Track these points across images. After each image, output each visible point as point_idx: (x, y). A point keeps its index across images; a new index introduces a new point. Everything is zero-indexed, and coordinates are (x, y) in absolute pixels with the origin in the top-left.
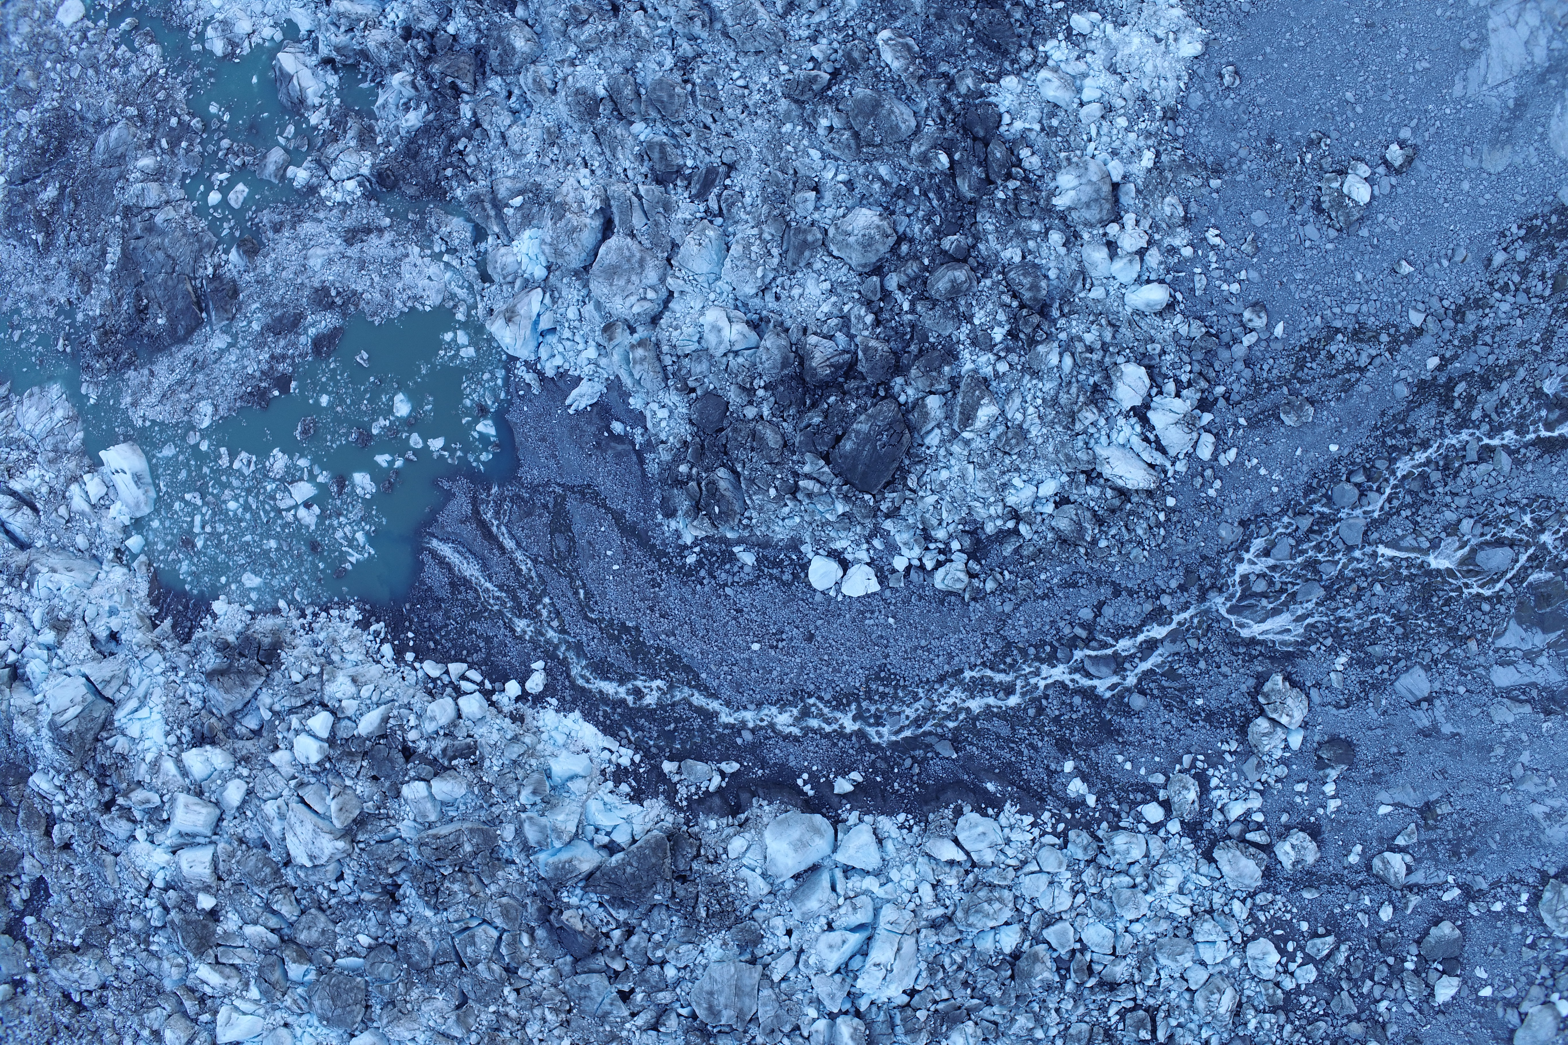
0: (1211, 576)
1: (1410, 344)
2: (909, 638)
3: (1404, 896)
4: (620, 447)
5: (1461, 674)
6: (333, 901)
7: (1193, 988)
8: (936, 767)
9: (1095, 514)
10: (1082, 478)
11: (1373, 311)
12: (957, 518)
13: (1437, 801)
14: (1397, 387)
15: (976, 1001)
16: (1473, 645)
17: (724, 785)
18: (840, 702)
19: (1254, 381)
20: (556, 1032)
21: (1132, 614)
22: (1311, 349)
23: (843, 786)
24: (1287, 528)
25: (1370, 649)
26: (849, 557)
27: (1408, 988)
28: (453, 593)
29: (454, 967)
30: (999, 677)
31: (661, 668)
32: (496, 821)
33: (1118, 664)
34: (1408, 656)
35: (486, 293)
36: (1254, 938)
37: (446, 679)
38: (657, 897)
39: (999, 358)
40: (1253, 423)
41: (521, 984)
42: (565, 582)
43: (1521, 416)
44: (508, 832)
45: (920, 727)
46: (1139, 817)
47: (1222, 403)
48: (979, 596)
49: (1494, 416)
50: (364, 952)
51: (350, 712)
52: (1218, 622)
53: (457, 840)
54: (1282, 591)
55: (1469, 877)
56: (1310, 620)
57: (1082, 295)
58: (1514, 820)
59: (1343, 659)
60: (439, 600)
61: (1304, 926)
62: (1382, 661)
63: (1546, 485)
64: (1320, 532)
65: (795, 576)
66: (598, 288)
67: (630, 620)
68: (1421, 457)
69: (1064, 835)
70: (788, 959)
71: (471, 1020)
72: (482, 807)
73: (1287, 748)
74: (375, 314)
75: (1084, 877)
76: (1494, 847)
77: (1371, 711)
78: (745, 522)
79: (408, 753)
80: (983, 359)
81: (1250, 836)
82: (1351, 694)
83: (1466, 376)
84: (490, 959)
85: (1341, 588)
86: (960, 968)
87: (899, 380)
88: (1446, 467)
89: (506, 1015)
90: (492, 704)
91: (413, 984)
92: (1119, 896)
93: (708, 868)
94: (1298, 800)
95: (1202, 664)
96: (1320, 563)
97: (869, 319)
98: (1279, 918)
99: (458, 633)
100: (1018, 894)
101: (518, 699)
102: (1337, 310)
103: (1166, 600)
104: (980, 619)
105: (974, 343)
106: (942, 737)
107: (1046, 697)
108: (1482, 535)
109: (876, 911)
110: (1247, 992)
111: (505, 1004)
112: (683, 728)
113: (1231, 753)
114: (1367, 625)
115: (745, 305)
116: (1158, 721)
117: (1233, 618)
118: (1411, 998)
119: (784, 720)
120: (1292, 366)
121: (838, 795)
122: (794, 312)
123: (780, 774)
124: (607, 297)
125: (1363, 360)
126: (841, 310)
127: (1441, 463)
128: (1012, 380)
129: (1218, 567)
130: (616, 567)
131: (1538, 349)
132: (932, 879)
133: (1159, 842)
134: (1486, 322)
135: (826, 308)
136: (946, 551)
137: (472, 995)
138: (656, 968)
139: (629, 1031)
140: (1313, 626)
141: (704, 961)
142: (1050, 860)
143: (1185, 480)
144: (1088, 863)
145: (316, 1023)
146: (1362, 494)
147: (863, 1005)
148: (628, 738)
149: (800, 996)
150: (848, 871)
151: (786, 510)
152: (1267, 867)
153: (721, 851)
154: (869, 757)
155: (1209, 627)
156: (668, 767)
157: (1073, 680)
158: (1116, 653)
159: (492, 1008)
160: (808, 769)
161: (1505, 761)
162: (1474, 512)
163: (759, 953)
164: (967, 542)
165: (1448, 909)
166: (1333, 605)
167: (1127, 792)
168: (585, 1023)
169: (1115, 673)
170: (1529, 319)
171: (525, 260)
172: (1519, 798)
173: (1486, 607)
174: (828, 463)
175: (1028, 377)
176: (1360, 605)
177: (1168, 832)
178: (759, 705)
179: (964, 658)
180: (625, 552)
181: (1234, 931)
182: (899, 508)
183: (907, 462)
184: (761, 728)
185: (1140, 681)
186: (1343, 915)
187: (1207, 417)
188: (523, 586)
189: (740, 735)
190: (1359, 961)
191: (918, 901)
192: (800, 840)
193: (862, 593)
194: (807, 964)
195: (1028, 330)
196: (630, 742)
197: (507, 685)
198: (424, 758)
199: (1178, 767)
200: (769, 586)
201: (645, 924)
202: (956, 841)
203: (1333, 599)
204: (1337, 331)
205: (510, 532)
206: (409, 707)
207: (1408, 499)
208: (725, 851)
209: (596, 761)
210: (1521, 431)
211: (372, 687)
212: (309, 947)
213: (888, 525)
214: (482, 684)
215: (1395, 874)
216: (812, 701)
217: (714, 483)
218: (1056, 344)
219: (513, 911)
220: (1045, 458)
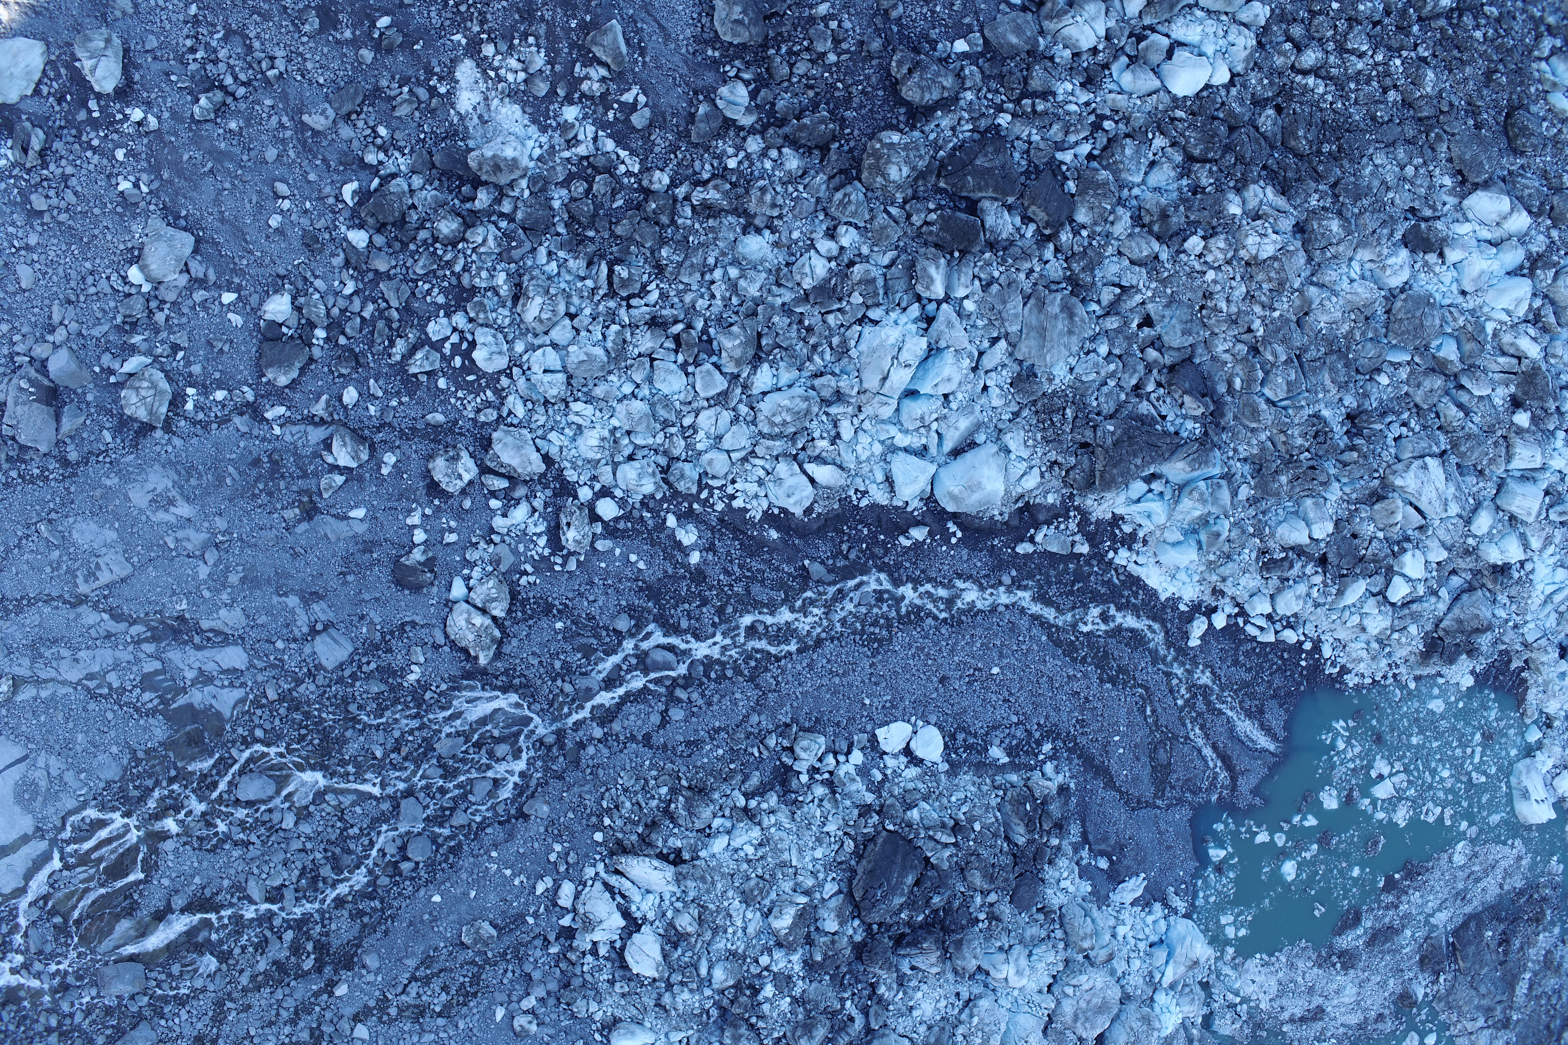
0: (554, 760)
1: (366, 1006)
2: (850, 685)
3: (331, 415)
4: (1103, 847)
5: (281, 660)
6: (1405, 416)
7: (567, 321)
8: (824, 549)
9: (673, 819)
10: (686, 856)
11: (406, 1036)
12: (806, 809)
13: (299, 521)
14: (377, 965)
15: (799, 310)
16: (272, 695)
17: (1032, 531)
18: (917, 614)
19: (521, 960)
20: (1218, 288)
21: (632, 717)
22: (466, 995)
23: (919, 534)
24: (477, 810)
25: (383, 687)
26: (903, 759)
27: (322, 310)
28: (1263, 705)
29: (1308, 356)
30: (762, 644)
31: (1082, 643)
32: (1252, 502)
33: (643, 662)
34: (340, 681)
35: (1206, 972)
36: (500, 373)
37: (1278, 626)
38: (1111, 428)
39: (767, 969)
40: (520, 918)
41: (1246, 337)
42: (1162, 721)
43: (239, 933)
44: (1245, 492)
45: (840, 591)
46: (622, 503)
47: (552, 937)
48: (783, 729)
49: (268, 933)
50: (1385, 367)
51: (1372, 601)
52: (542, 710)
53: (1293, 487)
54: (478, 745)
55: (255, 432)
56: (447, 713)
57: (691, 1032)
58: (211, 499)
59: (412, 678)
60: (1273, 697)
61: (442, 383)
62: (369, 676)
63: (205, 864)
64: (443, 809)
65: (953, 737)
66: (1115, 994)
67: (1108, 691)
68: (342, 889)
69: (701, 487)
70: (988, 362)
71: (1298, 302)
72: (1264, 513)
73: (468, 578)
74: (1304, 949)
75: (683, 443)
76: (231, 469)
77: (377, 620)
78: (1001, 793)
79: (1323, 561)
80: (781, 965)
81: (504, 484)
82: (400, 638)
83: (302, 975)
84: (1273, 365)
85: (416, 750)
86: (815, 347)
87: (858, 938)
88: (315, 880)
89: (1264, 307)
90: (1238, 605)
91: (1345, 337)
92: (648, 426)
93: (1060, 459)
94: (453, 524)
95: (558, 665)
96: (441, 777)
97: (882, 990)
98: (470, 392)
99: (1262, 668)
100: (753, 428)
101: (1215, 610)
102: (442, 1035)
103: (598, 733)
104: (782, 706)
105: (790, 977)
106: (820, 582)
107: (714, 625)
108: (270, 811)
109: (897, 410)
110: (506, 312)
111: (1263, 319)
112: (1066, 585)
113: (526, 573)
114: (388, 713)
115: (986, 986)
116: (601, 603)
117: (527, 712)
118: (317, 296)
119: (971, 595)
120: (484, 977)
121: (925, 525)
122: (945, 985)
123: (977, 541)
124: (1108, 987)
125: (413, 989)
126: (905, 993)
127: (321, 884)
128: (754, 947)
129: (546, 769)
130: (1117, 738)
131: (229, 1005)
132: (842, 446)
133: (602, 479)
134: (287, 1030)
135: (919, 995)
136: (813, 771)
137: (1293, 326)
138: (1117, 351)
139: (1148, 288)
140: (443, 708)
141: (1070, 360)
142: (718, 463)
143: (585, 858)
144: (678, 459)
145: (1438, 296)
146: (403, 849)
147: (915, 310)
148: (1118, 575)
149: (980, 323)
150: (922, 452)
151: (964, 809)
152: (487, 451)
153: (1047, 475)
154: (889, 559)
155: (551, 705)
156: (1084, 549)
157: (687, 642)
158: (646, 674)
159: (1276, 314)
160: (951, 547)
161: (227, 568)
162: (281, 834)
163: (1016, 368)
164: (794, 784)
165: (279, 396)
166: (425, 733)
167: (633, 529)
168: (1189, 295)
169: (646, 653)
170: (242, 1034)
171: (1173, 1008)
172: (206, 524)
173: (259, 733)
174: (927, 859)
175: (740, 951)
176: (397, 734)
177: (592, 487)
178: (994, 609)
179: (799, 667)
180: (1107, 752)
181: (521, 382)
182: (860, 815)
183: (853, 862)
184: (992, 587)
185: (620, 644)
186: (398, 394)
187: (566, 921)
188: (1200, 714)
189: (1013, 578)
190: (379, 341)
191: (855, 421)
192: (973, 491)
193: (893, 725)
194: (970, 356)
195: (743, 999)
196: (1116, 570)
197: (1224, 624)
198: (1310, 557)
199: (582, 558)
200: (978, 726)
201: (1123, 397)
202: (812, 481)
203: (424, 739)
204: (440, 1015)
205: (1206, 762)
206: (1317, 605)
207: (352, 846)
208: (1042, 475)
209: (1151, 554)
210: (237, 919)
211: (1349, 624)
212: (1433, 370)
213: (870, 798)
214: (1246, 622)
215: (345, 445)
216: (943, 615)
217: (1029, 832)
218: (716, 986)
219: (1247, 413)
220: (723, 875)
